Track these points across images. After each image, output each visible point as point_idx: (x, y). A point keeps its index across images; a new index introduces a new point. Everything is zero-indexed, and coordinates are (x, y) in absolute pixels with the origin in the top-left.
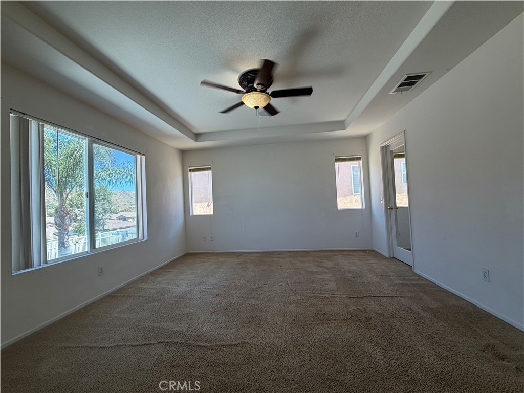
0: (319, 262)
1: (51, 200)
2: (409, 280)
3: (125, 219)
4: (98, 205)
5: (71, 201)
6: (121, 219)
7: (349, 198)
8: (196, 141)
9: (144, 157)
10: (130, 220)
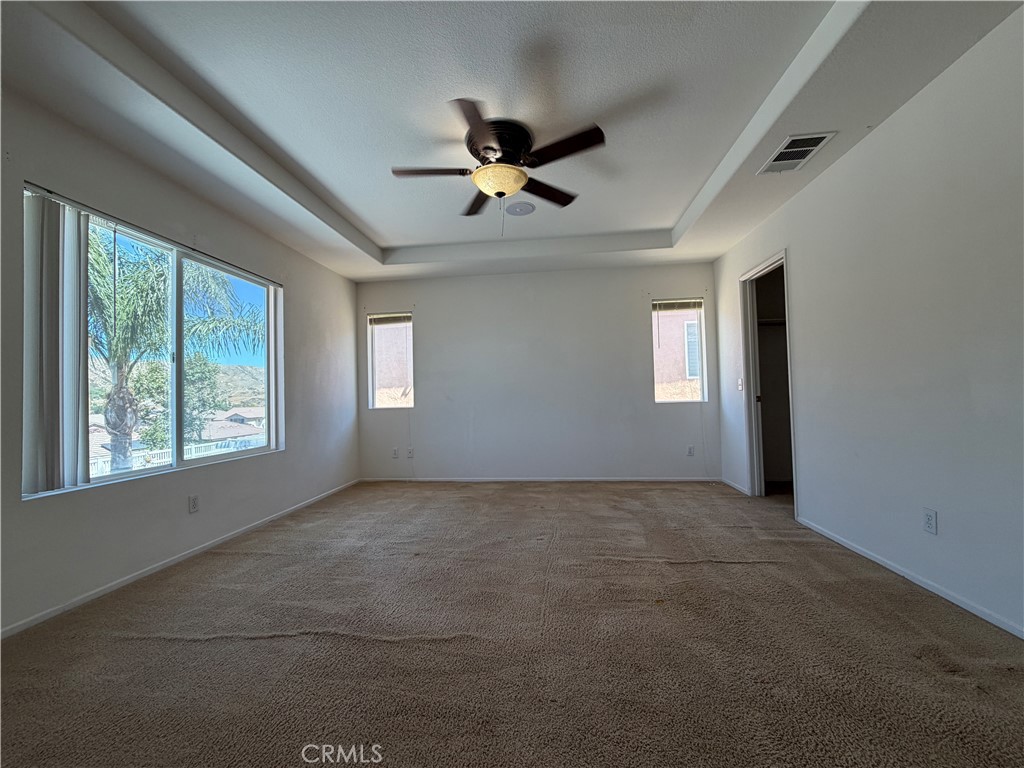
0: (615, 501)
1: (99, 382)
2: (785, 535)
3: (242, 421)
4: (188, 390)
5: (137, 381)
6: (235, 421)
7: (680, 384)
8: (383, 263)
9: (281, 291)
10: (253, 423)
